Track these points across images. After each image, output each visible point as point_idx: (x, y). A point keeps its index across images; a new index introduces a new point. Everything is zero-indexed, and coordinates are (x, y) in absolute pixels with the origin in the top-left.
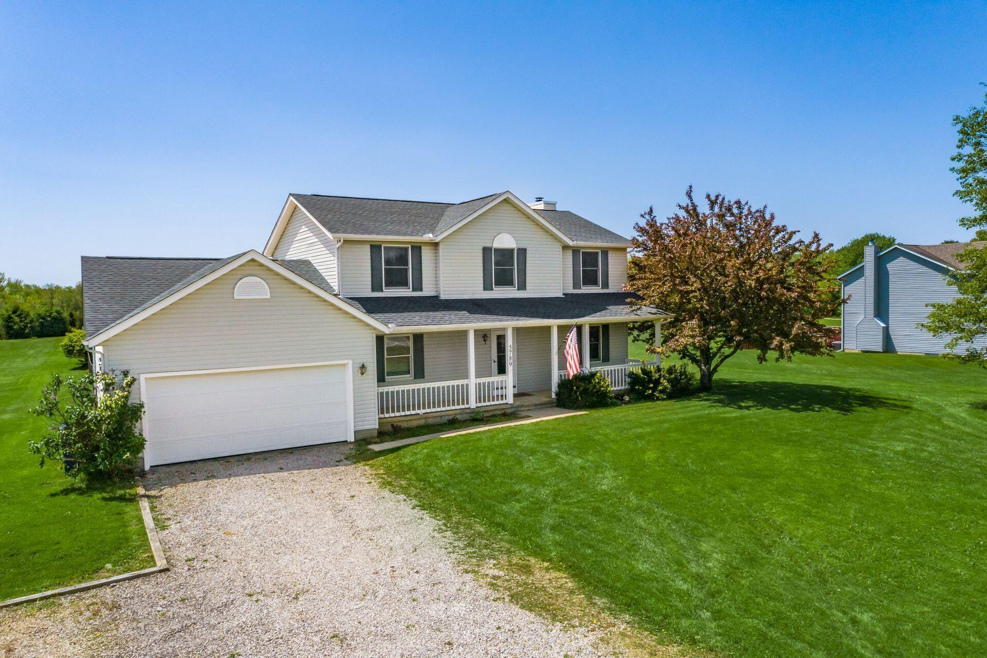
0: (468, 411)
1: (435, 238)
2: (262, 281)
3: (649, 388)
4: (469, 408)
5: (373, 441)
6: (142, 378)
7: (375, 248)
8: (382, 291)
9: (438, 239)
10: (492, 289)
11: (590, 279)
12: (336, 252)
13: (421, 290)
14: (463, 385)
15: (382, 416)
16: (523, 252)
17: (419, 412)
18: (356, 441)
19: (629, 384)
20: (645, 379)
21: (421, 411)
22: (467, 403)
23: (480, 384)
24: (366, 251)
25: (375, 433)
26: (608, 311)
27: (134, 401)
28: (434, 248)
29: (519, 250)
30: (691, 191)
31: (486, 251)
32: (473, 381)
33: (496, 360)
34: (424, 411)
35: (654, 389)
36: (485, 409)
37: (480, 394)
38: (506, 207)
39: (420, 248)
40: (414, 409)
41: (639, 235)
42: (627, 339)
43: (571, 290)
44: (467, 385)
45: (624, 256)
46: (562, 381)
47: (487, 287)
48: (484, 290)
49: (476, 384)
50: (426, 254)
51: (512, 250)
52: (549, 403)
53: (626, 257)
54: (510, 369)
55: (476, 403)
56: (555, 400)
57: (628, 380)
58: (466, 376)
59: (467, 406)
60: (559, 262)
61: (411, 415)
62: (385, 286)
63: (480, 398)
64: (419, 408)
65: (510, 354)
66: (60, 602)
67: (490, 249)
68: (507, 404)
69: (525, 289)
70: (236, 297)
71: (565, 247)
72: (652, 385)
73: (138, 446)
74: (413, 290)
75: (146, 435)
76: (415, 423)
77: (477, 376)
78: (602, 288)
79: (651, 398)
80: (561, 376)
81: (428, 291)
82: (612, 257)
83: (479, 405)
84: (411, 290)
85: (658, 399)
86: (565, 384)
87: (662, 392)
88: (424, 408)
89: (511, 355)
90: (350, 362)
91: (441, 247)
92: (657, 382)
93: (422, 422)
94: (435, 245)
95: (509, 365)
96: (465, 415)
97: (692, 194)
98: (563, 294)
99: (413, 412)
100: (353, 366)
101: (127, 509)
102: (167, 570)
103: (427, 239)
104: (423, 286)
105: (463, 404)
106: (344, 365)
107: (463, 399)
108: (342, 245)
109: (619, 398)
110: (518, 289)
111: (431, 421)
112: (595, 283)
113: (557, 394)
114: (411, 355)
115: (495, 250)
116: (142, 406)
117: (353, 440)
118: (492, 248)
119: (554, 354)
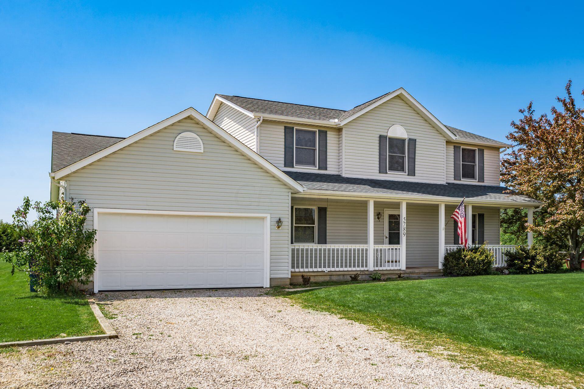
0: (367, 273)
1: (340, 123)
2: (197, 137)
3: (527, 263)
4: (368, 271)
5: (287, 287)
6: (96, 211)
7: (288, 130)
8: (293, 167)
9: (342, 124)
10: (386, 173)
11: (468, 173)
12: (256, 130)
13: (326, 169)
14: (363, 250)
15: (293, 270)
16: (413, 142)
17: (324, 269)
18: (271, 287)
19: (506, 261)
20: (523, 254)
21: (327, 270)
22: (366, 266)
23: (377, 250)
24: (280, 132)
25: (288, 282)
26: (488, 196)
27: (88, 227)
28: (338, 134)
29: (410, 140)
30: (570, 85)
31: (382, 138)
32: (371, 247)
33: (388, 236)
34: (329, 269)
35: (532, 264)
36: (381, 272)
37: (377, 259)
38: (399, 101)
39: (326, 132)
40: (320, 267)
41: (515, 132)
42: (499, 230)
43: (452, 181)
44: (367, 250)
45: (498, 155)
46: (448, 254)
47: (382, 170)
48: (380, 173)
49: (374, 249)
50: (331, 137)
51: (403, 141)
52: (436, 272)
53: (499, 156)
54: (403, 239)
55: (374, 267)
56: (442, 271)
57: (505, 258)
58: (366, 242)
59: (366, 269)
60: (443, 154)
61: (318, 272)
62: (296, 164)
63: (377, 262)
64: (325, 267)
65: (403, 225)
66: (19, 350)
67: (386, 137)
68: (400, 270)
69: (415, 175)
70: (174, 150)
71: (448, 142)
72: (529, 261)
73: (90, 267)
74: (319, 169)
75: (97, 258)
76: (321, 279)
77: (376, 243)
78: (478, 182)
79: (528, 271)
80: (447, 250)
81: (331, 170)
82: (487, 154)
83: (377, 269)
84: (317, 168)
85: (535, 273)
86: (451, 257)
87: (539, 266)
88: (329, 267)
89: (405, 226)
90: (269, 216)
91: (344, 132)
92: (534, 258)
93: (327, 278)
94: (339, 130)
95: (403, 236)
96: (364, 276)
97: (570, 88)
98: (446, 183)
99: (320, 270)
100: (271, 220)
101: (80, 309)
102: (116, 337)
103: (333, 124)
104: (328, 166)
105: (362, 266)
106: (263, 219)
107: (362, 262)
108: (261, 123)
109: (500, 271)
110: (408, 175)
111: (334, 278)
112: (473, 177)
113: (444, 265)
114: (316, 225)
115: (390, 139)
116: (94, 232)
117: (268, 286)
118: (387, 136)
119: (442, 229)
